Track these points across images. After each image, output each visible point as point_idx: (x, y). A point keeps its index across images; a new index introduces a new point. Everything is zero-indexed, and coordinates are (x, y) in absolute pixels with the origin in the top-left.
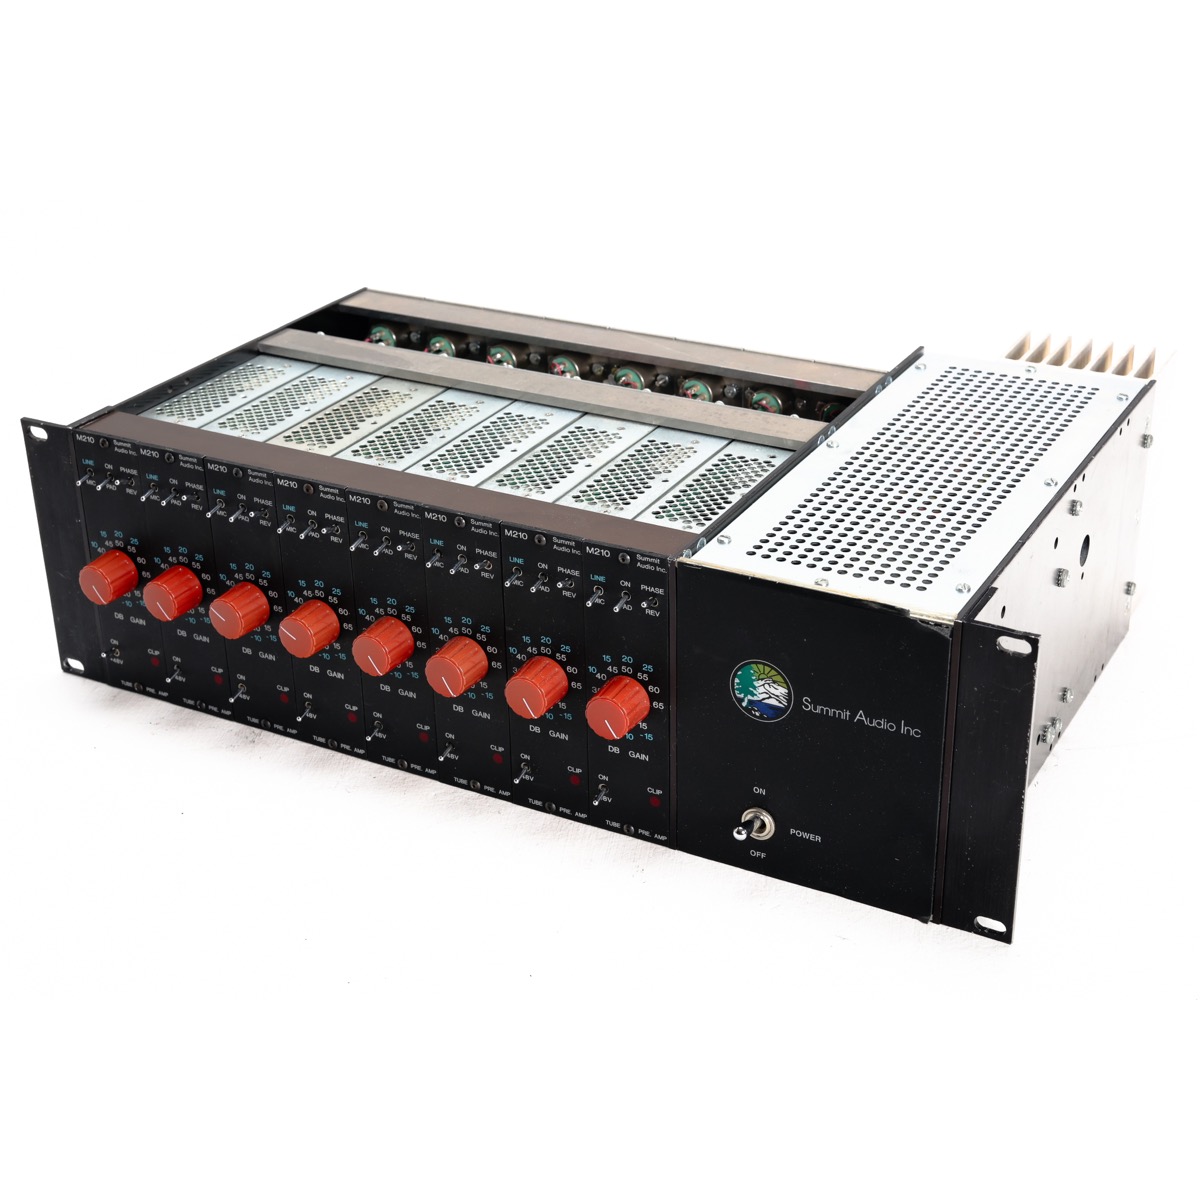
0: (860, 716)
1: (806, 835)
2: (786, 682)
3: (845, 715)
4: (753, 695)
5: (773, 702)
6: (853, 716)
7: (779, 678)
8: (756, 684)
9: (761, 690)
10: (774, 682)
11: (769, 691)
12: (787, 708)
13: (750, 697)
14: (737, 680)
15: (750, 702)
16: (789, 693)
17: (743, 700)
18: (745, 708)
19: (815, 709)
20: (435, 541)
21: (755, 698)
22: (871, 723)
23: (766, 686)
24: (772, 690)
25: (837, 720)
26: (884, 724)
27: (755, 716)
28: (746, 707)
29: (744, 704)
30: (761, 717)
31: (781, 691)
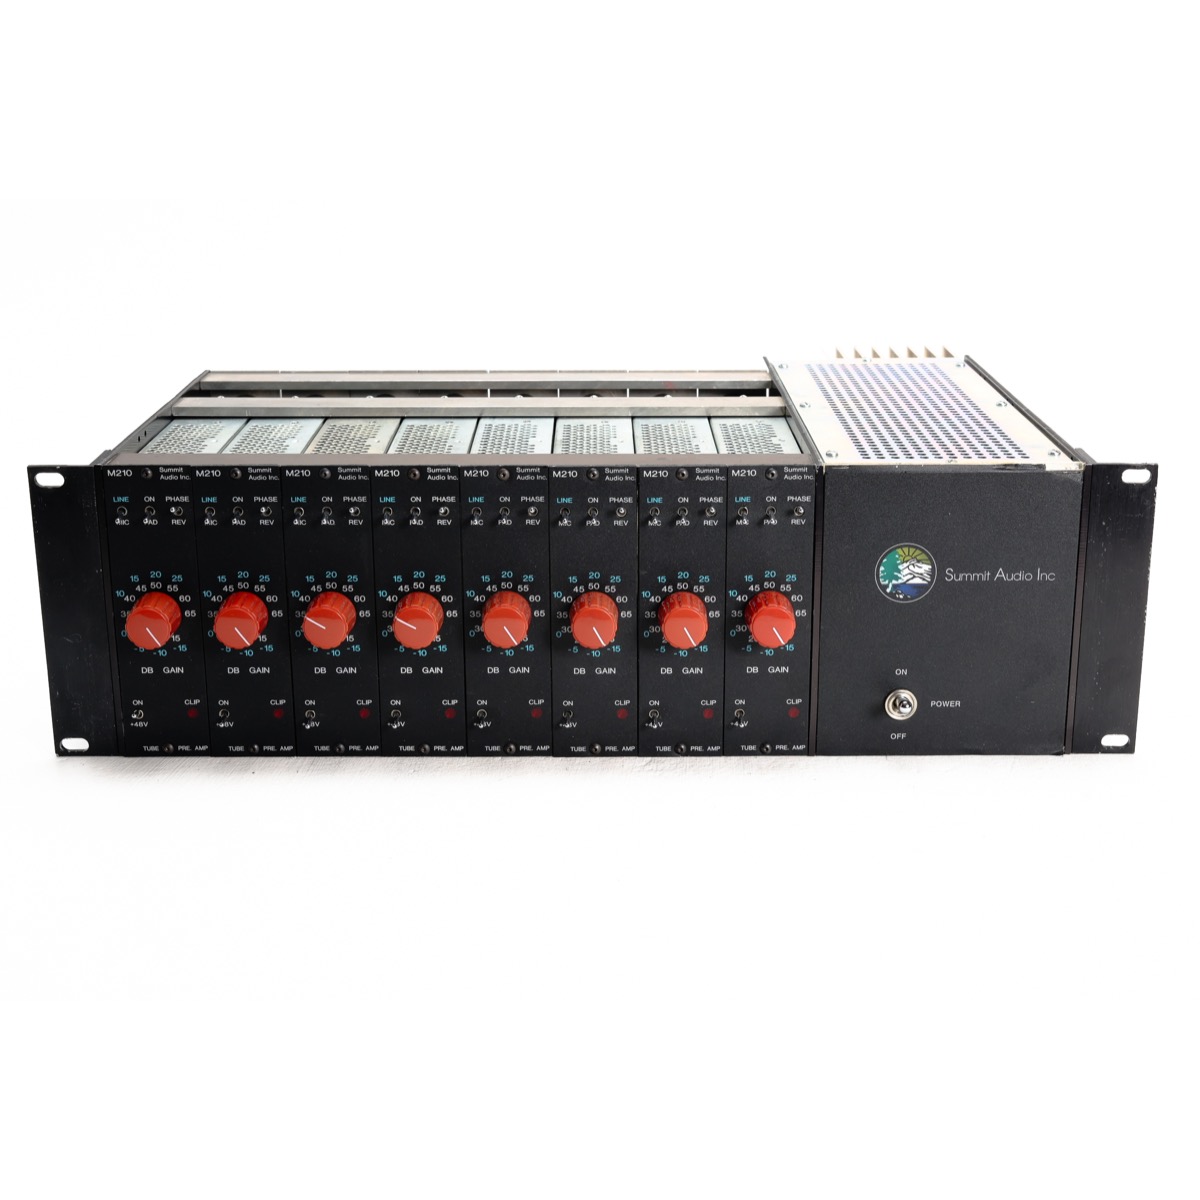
0: (1001, 574)
1: (946, 704)
2: (930, 559)
3: (986, 576)
4: (897, 578)
5: (917, 581)
6: (993, 575)
7: (923, 556)
8: (900, 567)
9: (906, 571)
10: (918, 561)
11: (912, 571)
12: (930, 583)
13: (894, 582)
14: (882, 568)
15: (894, 586)
16: (933, 569)
17: (887, 586)
18: (891, 594)
19: (957, 577)
20: (563, 500)
21: (900, 581)
22: (1010, 577)
23: (911, 567)
24: (917, 570)
25: (978, 584)
26: (1021, 576)
27: (899, 599)
28: (891, 592)
29: (888, 590)
30: (905, 598)
31: (926, 567)
